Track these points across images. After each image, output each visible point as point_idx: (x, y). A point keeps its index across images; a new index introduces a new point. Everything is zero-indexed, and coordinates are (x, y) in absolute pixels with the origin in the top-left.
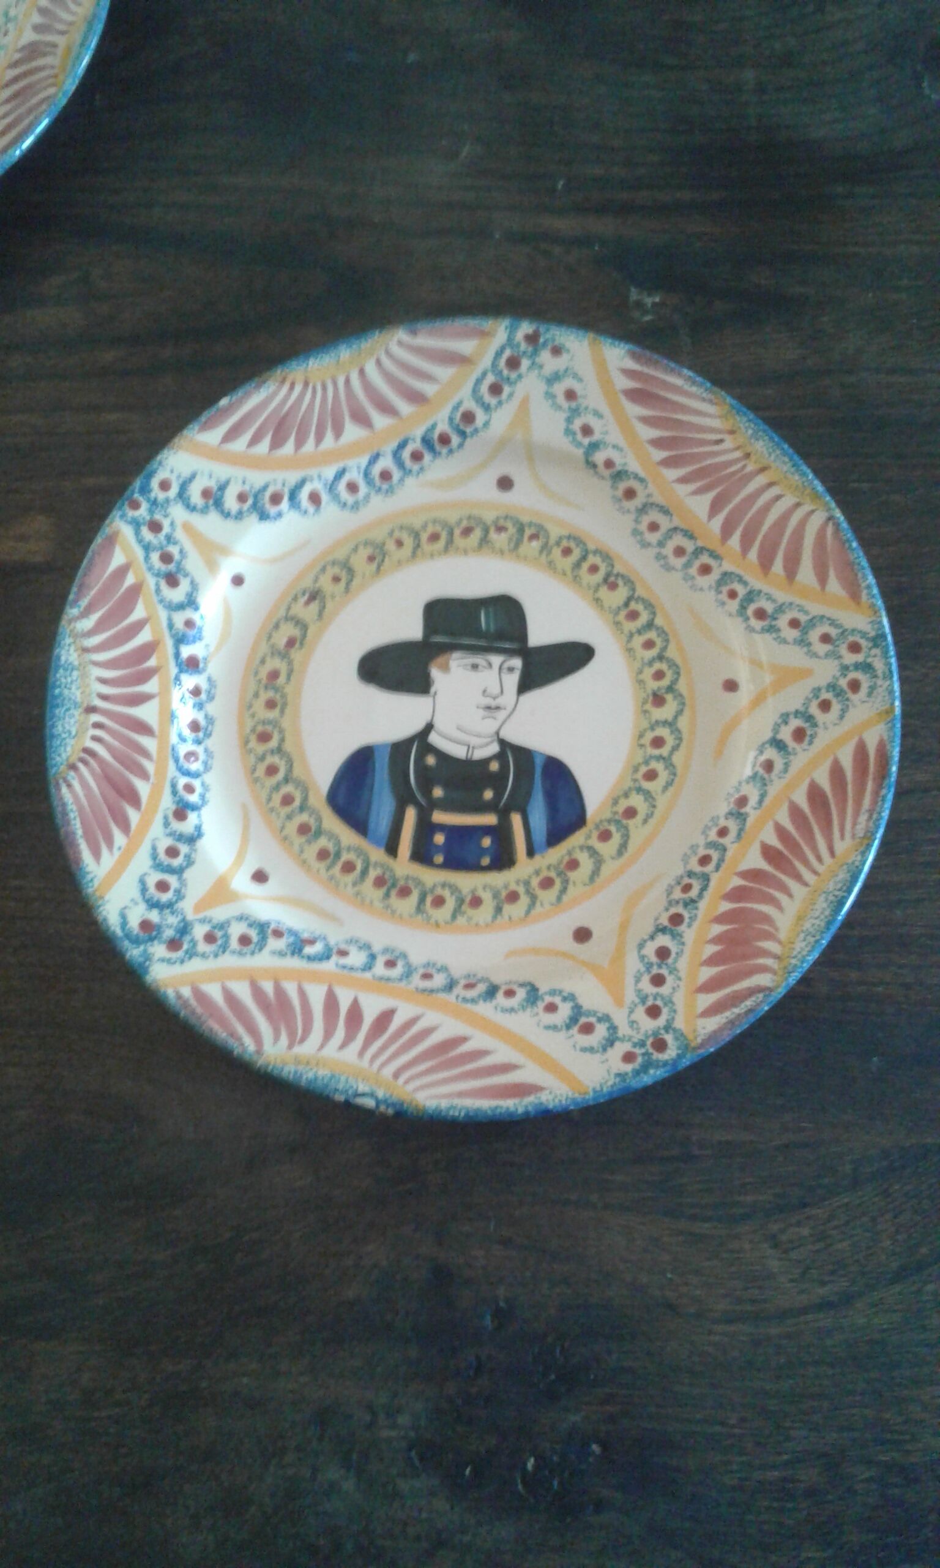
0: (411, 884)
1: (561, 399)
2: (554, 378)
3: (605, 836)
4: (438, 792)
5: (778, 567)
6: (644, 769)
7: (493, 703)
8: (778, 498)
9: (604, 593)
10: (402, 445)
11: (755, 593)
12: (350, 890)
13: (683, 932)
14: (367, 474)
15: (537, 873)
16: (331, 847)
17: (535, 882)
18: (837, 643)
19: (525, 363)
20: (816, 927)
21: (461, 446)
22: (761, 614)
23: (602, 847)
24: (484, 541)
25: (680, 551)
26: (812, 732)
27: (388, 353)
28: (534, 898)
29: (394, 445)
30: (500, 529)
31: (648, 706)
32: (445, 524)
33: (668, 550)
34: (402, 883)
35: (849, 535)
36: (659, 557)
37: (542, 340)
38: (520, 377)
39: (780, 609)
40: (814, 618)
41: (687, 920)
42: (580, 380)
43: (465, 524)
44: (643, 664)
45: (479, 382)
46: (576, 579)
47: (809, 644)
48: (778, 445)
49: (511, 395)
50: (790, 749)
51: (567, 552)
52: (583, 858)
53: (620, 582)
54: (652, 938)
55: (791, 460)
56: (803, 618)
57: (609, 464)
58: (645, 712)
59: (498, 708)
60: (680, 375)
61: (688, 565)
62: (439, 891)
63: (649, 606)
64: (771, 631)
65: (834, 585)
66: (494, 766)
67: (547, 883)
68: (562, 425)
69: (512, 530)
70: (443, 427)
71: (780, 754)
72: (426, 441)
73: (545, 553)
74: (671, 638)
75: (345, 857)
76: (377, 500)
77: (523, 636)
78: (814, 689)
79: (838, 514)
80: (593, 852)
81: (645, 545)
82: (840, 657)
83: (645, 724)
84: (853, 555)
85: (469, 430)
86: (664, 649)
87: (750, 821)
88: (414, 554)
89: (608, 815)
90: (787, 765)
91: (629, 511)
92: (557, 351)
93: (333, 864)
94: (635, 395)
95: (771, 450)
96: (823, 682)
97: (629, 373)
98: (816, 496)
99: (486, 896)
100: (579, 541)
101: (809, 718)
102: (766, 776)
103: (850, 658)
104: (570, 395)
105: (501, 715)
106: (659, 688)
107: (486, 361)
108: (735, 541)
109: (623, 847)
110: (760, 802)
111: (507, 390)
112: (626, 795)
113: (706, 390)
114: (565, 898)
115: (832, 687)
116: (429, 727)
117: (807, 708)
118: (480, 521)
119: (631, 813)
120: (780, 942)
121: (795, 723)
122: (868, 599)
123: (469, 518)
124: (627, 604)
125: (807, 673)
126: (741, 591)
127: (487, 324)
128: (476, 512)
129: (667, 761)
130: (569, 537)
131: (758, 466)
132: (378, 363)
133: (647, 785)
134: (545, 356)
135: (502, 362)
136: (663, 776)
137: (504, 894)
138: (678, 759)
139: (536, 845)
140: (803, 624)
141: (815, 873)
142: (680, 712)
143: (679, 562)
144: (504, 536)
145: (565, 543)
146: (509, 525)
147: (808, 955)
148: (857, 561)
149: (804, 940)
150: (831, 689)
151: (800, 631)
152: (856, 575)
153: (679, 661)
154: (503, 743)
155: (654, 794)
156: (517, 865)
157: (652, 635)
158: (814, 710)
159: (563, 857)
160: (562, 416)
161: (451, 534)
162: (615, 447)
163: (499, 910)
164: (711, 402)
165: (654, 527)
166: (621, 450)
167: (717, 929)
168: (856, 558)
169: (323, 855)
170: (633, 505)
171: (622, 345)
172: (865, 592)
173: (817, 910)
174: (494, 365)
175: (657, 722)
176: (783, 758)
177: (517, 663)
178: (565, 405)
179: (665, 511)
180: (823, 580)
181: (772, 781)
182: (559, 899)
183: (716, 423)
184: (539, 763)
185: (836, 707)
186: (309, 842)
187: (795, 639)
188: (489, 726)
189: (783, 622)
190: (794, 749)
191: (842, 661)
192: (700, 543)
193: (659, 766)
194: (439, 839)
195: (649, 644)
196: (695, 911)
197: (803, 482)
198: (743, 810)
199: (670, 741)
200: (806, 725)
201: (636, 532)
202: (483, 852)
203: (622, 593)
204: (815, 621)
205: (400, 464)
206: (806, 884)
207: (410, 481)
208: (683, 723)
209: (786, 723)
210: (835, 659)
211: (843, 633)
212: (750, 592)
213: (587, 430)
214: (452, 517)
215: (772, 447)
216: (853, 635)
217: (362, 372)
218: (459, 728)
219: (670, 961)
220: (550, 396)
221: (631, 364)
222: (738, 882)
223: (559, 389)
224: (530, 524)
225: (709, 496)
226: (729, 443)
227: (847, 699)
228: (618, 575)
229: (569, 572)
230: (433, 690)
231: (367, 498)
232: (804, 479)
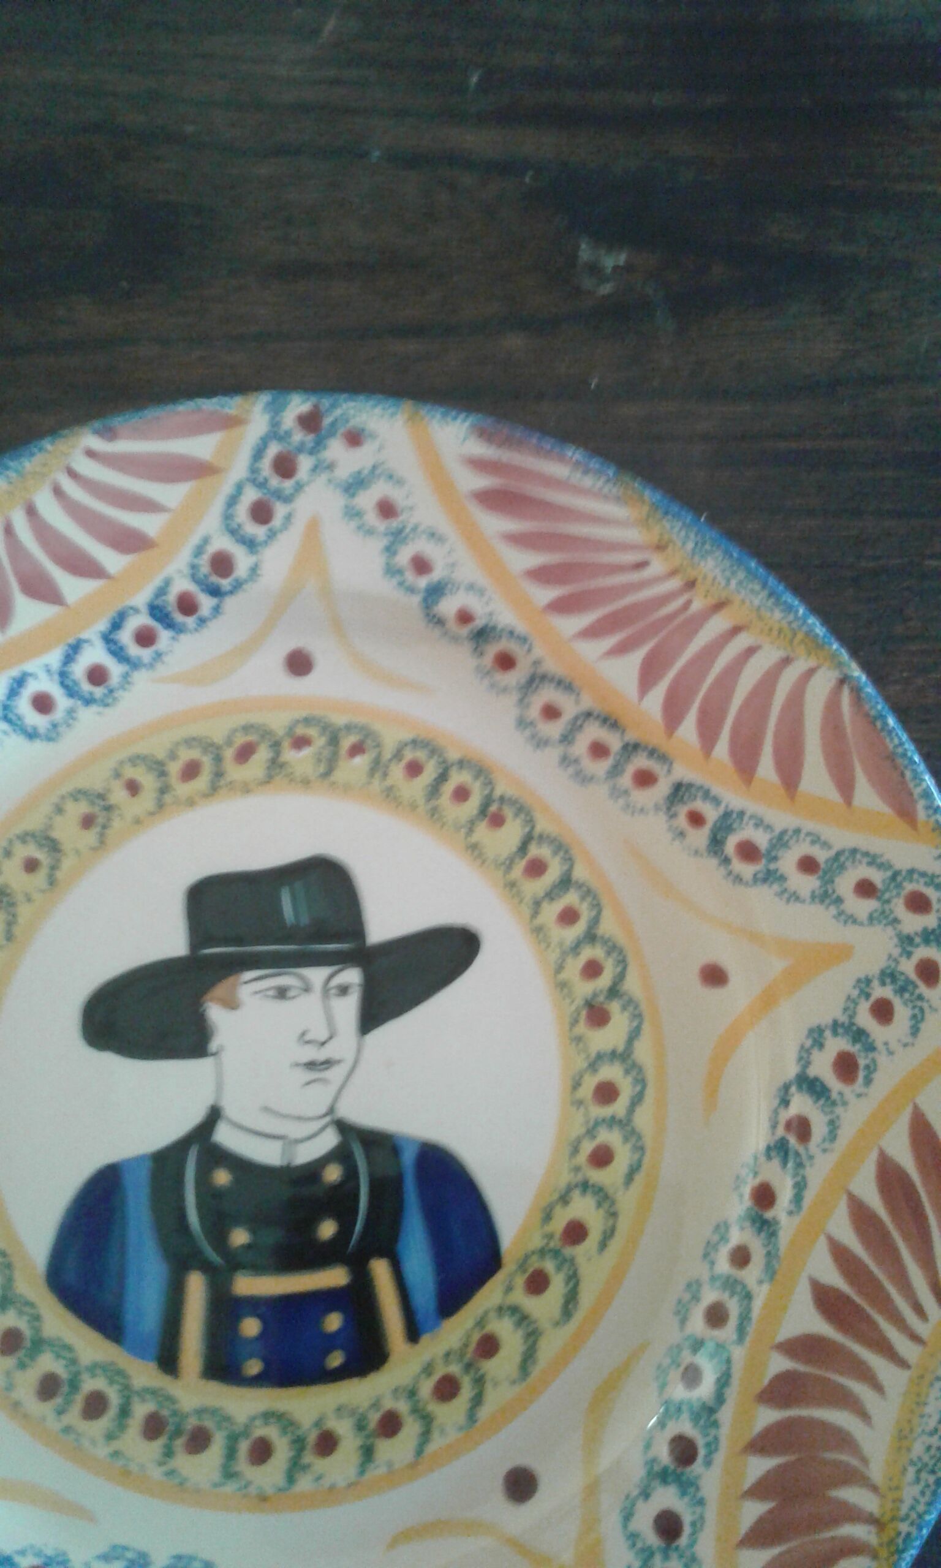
0: (209, 1423)
1: (372, 518)
2: (356, 484)
3: (537, 1283)
4: (240, 1237)
5: (766, 768)
6: (588, 1147)
7: (321, 1055)
8: (751, 651)
9: (483, 832)
10: (117, 625)
11: (734, 816)
12: (103, 1451)
13: (698, 1477)
14: (63, 677)
15: (428, 1370)
16: (59, 1368)
17: (426, 1388)
18: (887, 896)
19: (305, 463)
20: (933, 1451)
21: (217, 610)
22: (748, 852)
23: (535, 1305)
24: (275, 765)
25: (599, 750)
26: (867, 1061)
27: (72, 474)
28: (427, 1420)
29: (103, 625)
30: (301, 742)
31: (582, 1028)
32: (208, 746)
33: (581, 746)
34: (192, 1422)
35: (879, 707)
36: (566, 760)
37: (327, 421)
38: (299, 487)
39: (781, 841)
40: (839, 854)
41: (702, 1452)
42: (400, 482)
43: (240, 740)
44: (564, 954)
45: (233, 501)
46: (434, 813)
47: (839, 900)
48: (739, 562)
49: (288, 518)
50: (834, 1095)
51: (414, 769)
52: (505, 1329)
53: (508, 812)
54: (646, 1494)
55: (764, 585)
56: (822, 856)
57: (465, 617)
58: (579, 1039)
59: (328, 1063)
60: (562, 459)
61: (615, 771)
62: (260, 1431)
63: (560, 847)
64: (771, 879)
65: (866, 795)
66: (333, 1174)
67: (447, 1389)
68: (378, 562)
69: (320, 742)
70: (183, 585)
71: (817, 1105)
72: (157, 611)
73: (378, 775)
74: (605, 901)
75: (90, 1384)
76: (87, 715)
77: (355, 928)
78: (859, 981)
79: (856, 672)
80: (522, 1318)
81: (541, 743)
82: (896, 921)
83: (581, 1063)
84: (892, 740)
85: (225, 583)
86: (595, 921)
87: (785, 1237)
88: (160, 806)
89: (537, 1242)
90: (833, 1126)
91: (505, 690)
92: (355, 439)
93: (68, 1402)
94: (492, 500)
95: (728, 573)
96: (874, 969)
97: (480, 465)
98: (814, 645)
99: (343, 1428)
100: (434, 750)
101: (859, 1035)
102: (801, 1150)
103: (913, 923)
104: (387, 509)
105: (335, 1074)
106: (595, 995)
107: (239, 469)
108: (688, 730)
109: (571, 1299)
110: (798, 1199)
111: (280, 510)
112: (564, 1199)
113: (608, 481)
114: (484, 1412)
115: (889, 975)
116: (214, 1116)
117: (851, 1017)
118: (265, 733)
119: (576, 1232)
120: (875, 1489)
121: (836, 1045)
122: (929, 816)
123: (247, 728)
124: (523, 848)
125: (841, 953)
126: (711, 814)
127: (232, 405)
128: (255, 718)
129: (624, 1124)
130: (414, 743)
131: (711, 601)
132: (58, 492)
133: (597, 1176)
134: (336, 449)
135: (266, 465)
136: (623, 1158)
137: (374, 1418)
138: (643, 1119)
139: (420, 1317)
140: (823, 866)
141: (915, 1338)
142: (634, 1034)
143: (601, 767)
144: (307, 752)
145: (409, 755)
146: (312, 732)
147: (926, 1512)
148: (900, 750)
149: (918, 1480)
150: (888, 980)
151: (819, 878)
152: (903, 775)
153: (621, 939)
154: (343, 1127)
155: (611, 1191)
156: (393, 1359)
157: (571, 898)
158: (865, 1019)
159: (468, 1336)
160: (377, 545)
161: (218, 759)
162: (471, 587)
163: (368, 1453)
164: (618, 499)
165: (551, 712)
166: (481, 592)
167: (759, 1466)
168: (896, 746)
169: (49, 1387)
170: (513, 678)
171: (463, 416)
172: (921, 805)
173: (930, 1416)
174: (254, 470)
175: (600, 1057)
176: (826, 1114)
177: (352, 976)
178: (381, 525)
179: (565, 685)
180: (846, 787)
181: (811, 1158)
182: (472, 1416)
183: (633, 535)
184: (408, 1158)
185: (902, 1012)
186: (22, 1366)
187: (813, 892)
188: (317, 1100)
189: (788, 862)
190: (841, 1094)
191: (899, 927)
192: (631, 736)
193: (611, 1137)
194: (251, 1327)
195: (569, 917)
196: (713, 1432)
197: (790, 623)
198: (769, 1215)
199: (626, 1089)
200: (855, 1049)
201: (522, 723)
202: (331, 1342)
203: (512, 833)
204: (842, 859)
205: (118, 652)
206: (902, 1363)
207: (140, 677)
208: (643, 1052)
209: (821, 1046)
210: (885, 925)
211: (894, 877)
212: (727, 815)
213: (421, 565)
214: (217, 731)
215: (732, 566)
216: (911, 881)
217: (31, 511)
218: (266, 1109)
219: (683, 1540)
220: (353, 514)
221: (479, 449)
222: (780, 1364)
223: (367, 500)
224: (349, 728)
225: (635, 659)
226: (657, 566)
227: (920, 998)
228: (502, 799)
229: (421, 802)
230: (213, 1046)
231: (71, 712)
232: (791, 617)
